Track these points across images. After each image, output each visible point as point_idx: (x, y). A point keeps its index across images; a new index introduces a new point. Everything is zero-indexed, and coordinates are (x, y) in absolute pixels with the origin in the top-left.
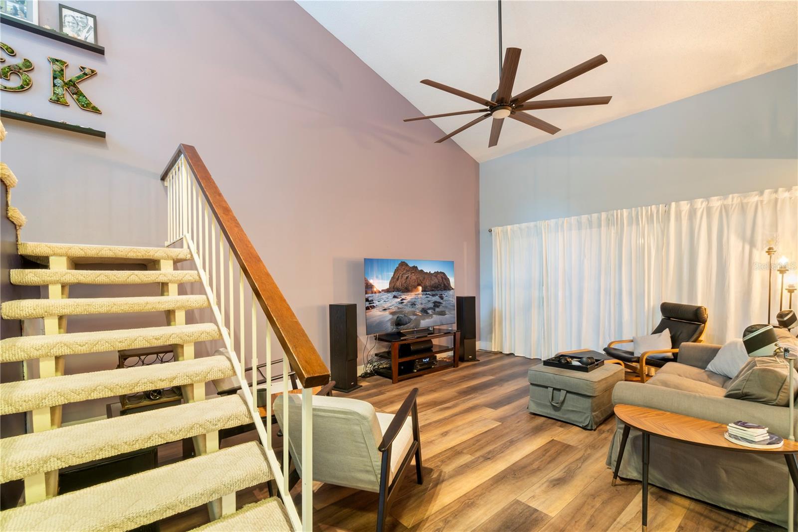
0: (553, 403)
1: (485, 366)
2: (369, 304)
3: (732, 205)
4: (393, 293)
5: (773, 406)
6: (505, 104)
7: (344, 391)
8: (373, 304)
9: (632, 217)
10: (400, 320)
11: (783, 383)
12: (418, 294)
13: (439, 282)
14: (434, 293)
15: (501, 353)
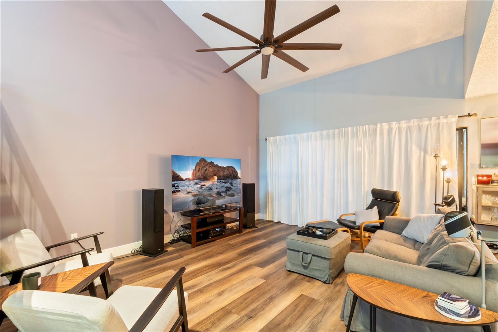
0: (303, 264)
1: (261, 231)
2: (175, 189)
3: (413, 126)
4: (195, 181)
5: (465, 277)
6: (270, 43)
7: (152, 256)
8: (178, 189)
9: (354, 132)
10: (200, 200)
11: (473, 258)
12: (214, 182)
13: (229, 173)
14: (226, 181)
15: (272, 221)
